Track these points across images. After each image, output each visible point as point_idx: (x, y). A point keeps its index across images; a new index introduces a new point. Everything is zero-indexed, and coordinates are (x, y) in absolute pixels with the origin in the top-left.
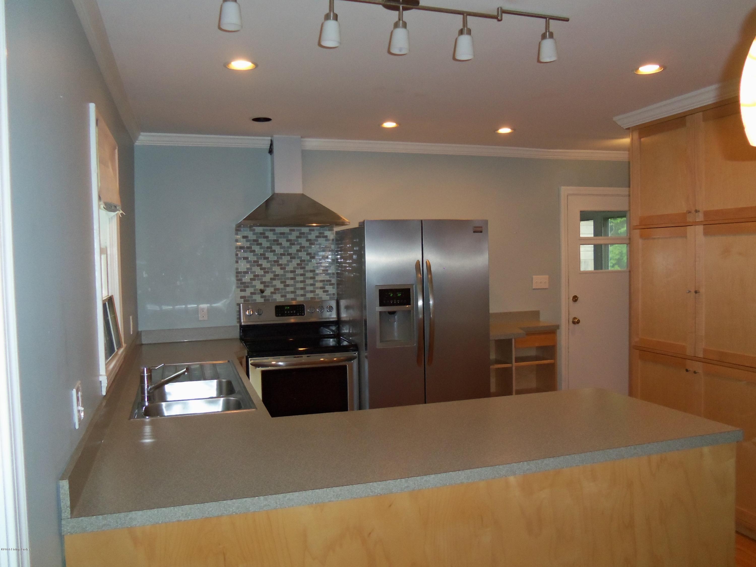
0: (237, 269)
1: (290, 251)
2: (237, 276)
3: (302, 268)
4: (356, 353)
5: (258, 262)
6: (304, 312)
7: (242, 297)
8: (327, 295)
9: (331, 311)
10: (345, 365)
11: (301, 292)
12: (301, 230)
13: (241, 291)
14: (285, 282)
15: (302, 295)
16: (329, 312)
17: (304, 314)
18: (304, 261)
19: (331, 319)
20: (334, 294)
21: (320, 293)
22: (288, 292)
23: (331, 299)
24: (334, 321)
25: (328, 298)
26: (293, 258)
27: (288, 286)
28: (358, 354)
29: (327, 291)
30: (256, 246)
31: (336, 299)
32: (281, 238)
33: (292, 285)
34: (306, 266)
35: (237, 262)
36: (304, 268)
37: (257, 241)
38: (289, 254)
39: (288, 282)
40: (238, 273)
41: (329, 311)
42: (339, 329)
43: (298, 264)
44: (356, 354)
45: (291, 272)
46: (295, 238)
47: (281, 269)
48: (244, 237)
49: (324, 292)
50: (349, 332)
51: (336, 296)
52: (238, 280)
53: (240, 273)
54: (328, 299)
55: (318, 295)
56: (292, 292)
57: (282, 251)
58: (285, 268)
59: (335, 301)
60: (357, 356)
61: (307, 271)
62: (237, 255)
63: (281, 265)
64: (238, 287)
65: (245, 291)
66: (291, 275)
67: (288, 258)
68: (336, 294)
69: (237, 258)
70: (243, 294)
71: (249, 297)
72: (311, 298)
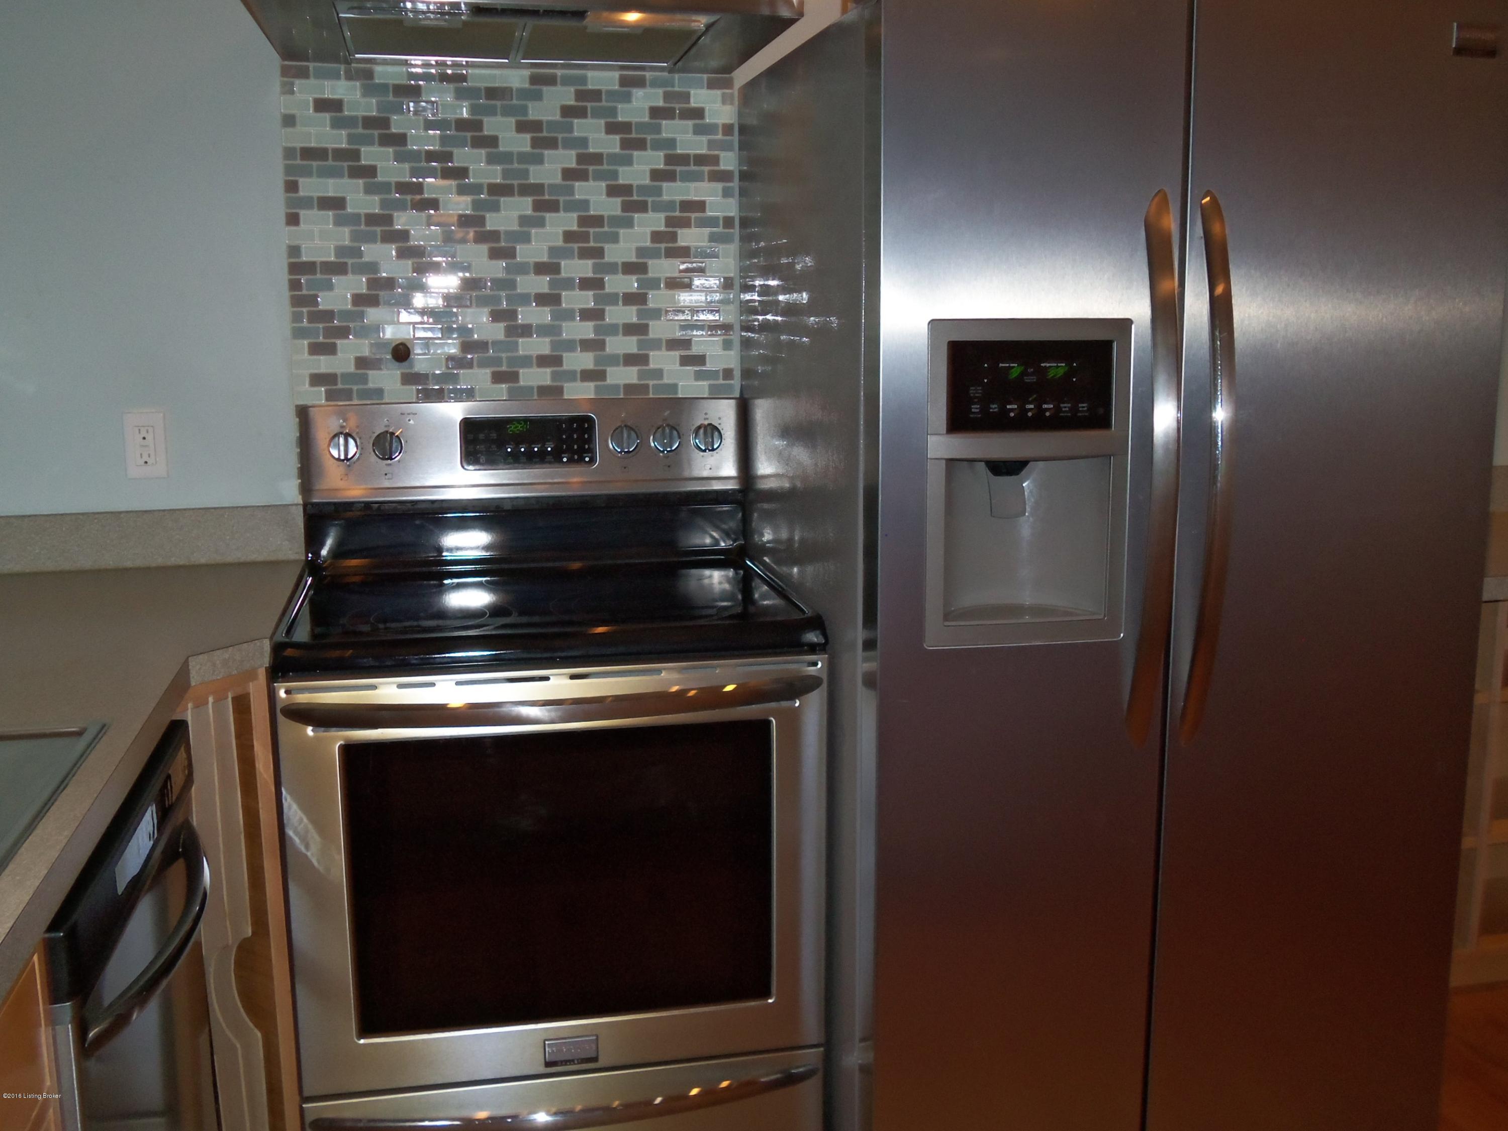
0: (294, 250)
1: (539, 174)
2: (295, 285)
3: (585, 254)
4: (816, 664)
5: (388, 220)
6: (591, 451)
7: (317, 379)
8: (699, 376)
9: (713, 450)
10: (763, 718)
11: (585, 360)
12: (583, 80)
13: (316, 349)
14: (510, 315)
15: (587, 375)
16: (704, 451)
17: (592, 460)
18: (598, 221)
19: (714, 482)
20: (728, 374)
21: (666, 368)
22: (526, 361)
23: (716, 394)
24: (725, 492)
25: (702, 387)
26: (545, 206)
27: (526, 331)
28: (826, 670)
29: (700, 360)
30: (376, 149)
31: (738, 395)
32: (492, 112)
33: (544, 330)
34: (607, 247)
35: (293, 220)
36: (598, 253)
37: (354, 155)
38: (527, 190)
39: (529, 314)
40: (298, 268)
41: (703, 448)
42: (746, 530)
43: (569, 236)
44: (820, 665)
45: (541, 269)
46: (557, 117)
47: (495, 254)
48: (322, 105)
49: (686, 361)
50: (790, 540)
51: (736, 383)
52: (298, 301)
53: (309, 268)
54: (705, 396)
55: (659, 373)
56: (543, 361)
57: (496, 175)
58: (509, 254)
59: (732, 403)
60: (825, 677)
61: (611, 268)
62: (291, 186)
63: (494, 236)
64: (299, 333)
65: (331, 350)
66: (542, 284)
67: (525, 205)
68: (737, 374)
69: (290, 203)
70: (324, 364)
71: (347, 377)
72: (628, 388)
